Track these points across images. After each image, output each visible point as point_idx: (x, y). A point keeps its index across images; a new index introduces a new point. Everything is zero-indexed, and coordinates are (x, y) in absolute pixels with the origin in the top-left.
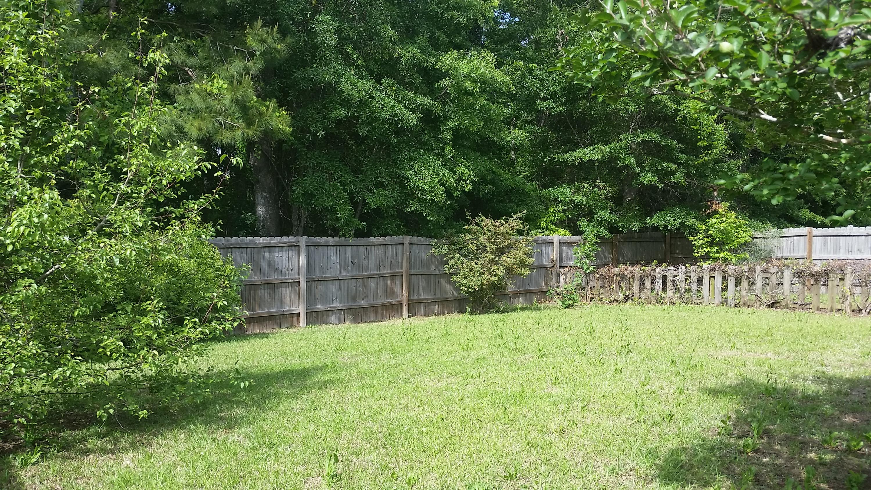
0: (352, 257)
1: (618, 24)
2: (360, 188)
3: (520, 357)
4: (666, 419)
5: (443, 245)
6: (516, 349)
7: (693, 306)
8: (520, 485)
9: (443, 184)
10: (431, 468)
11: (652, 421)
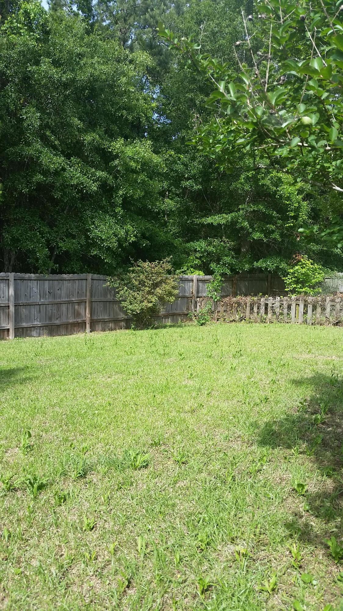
0: (49, 288)
1: (228, 100)
2: (55, 237)
3: (167, 360)
4: (263, 402)
5: (115, 281)
6: (164, 354)
7: (284, 324)
8: (162, 450)
9: (116, 236)
10: (99, 439)
11: (254, 403)
